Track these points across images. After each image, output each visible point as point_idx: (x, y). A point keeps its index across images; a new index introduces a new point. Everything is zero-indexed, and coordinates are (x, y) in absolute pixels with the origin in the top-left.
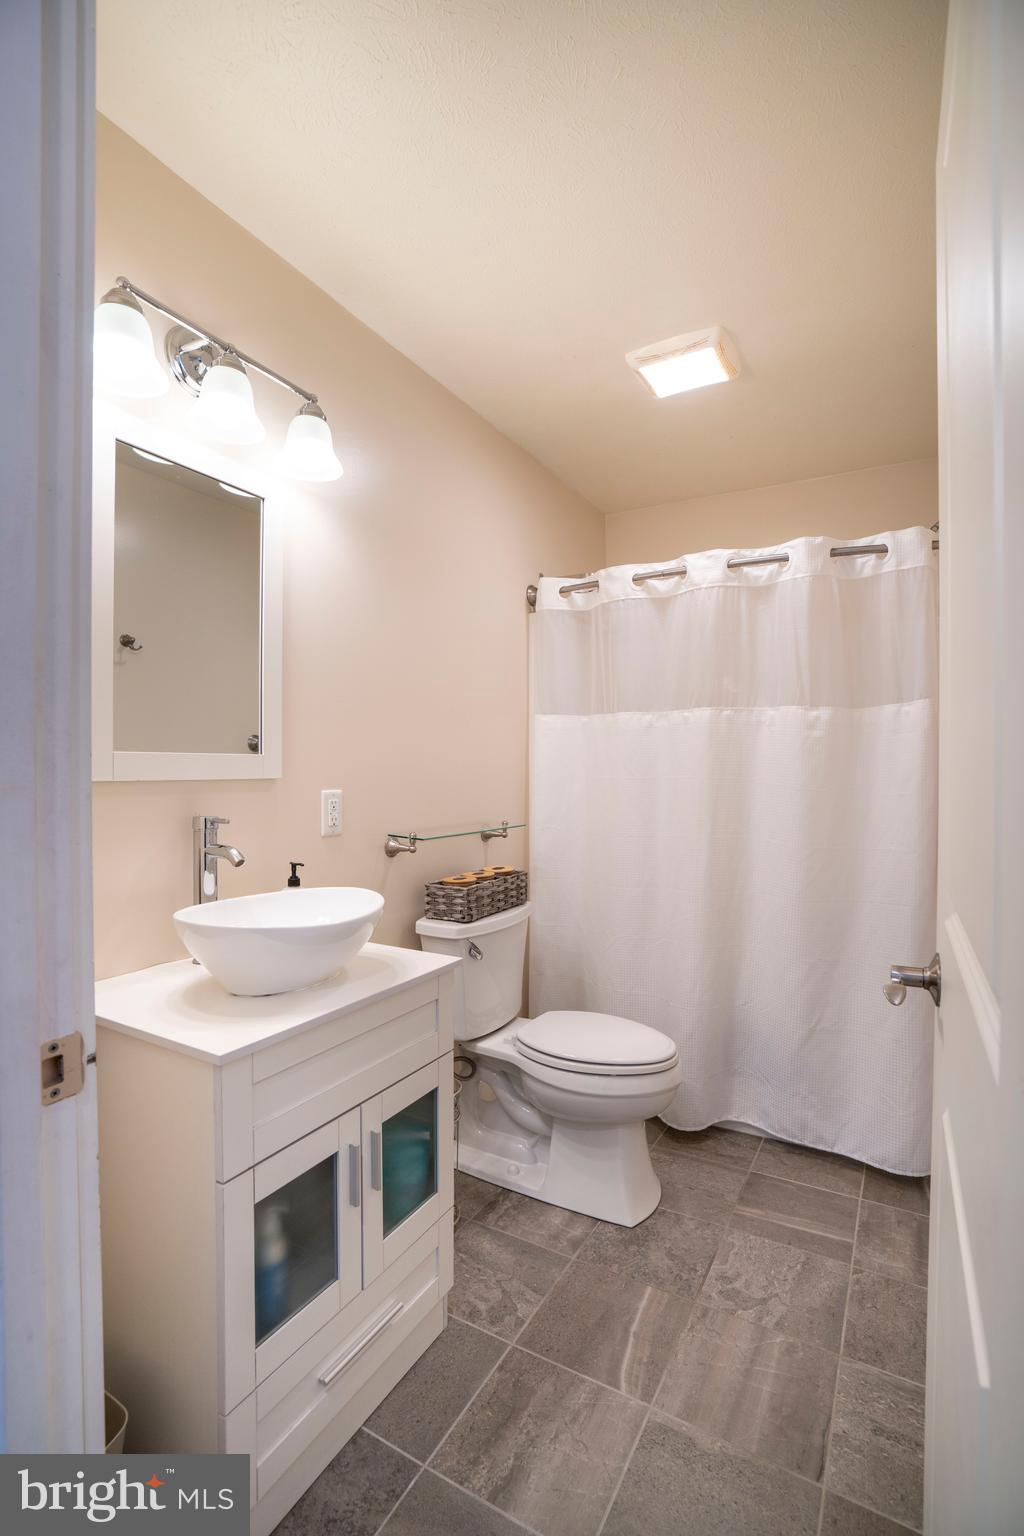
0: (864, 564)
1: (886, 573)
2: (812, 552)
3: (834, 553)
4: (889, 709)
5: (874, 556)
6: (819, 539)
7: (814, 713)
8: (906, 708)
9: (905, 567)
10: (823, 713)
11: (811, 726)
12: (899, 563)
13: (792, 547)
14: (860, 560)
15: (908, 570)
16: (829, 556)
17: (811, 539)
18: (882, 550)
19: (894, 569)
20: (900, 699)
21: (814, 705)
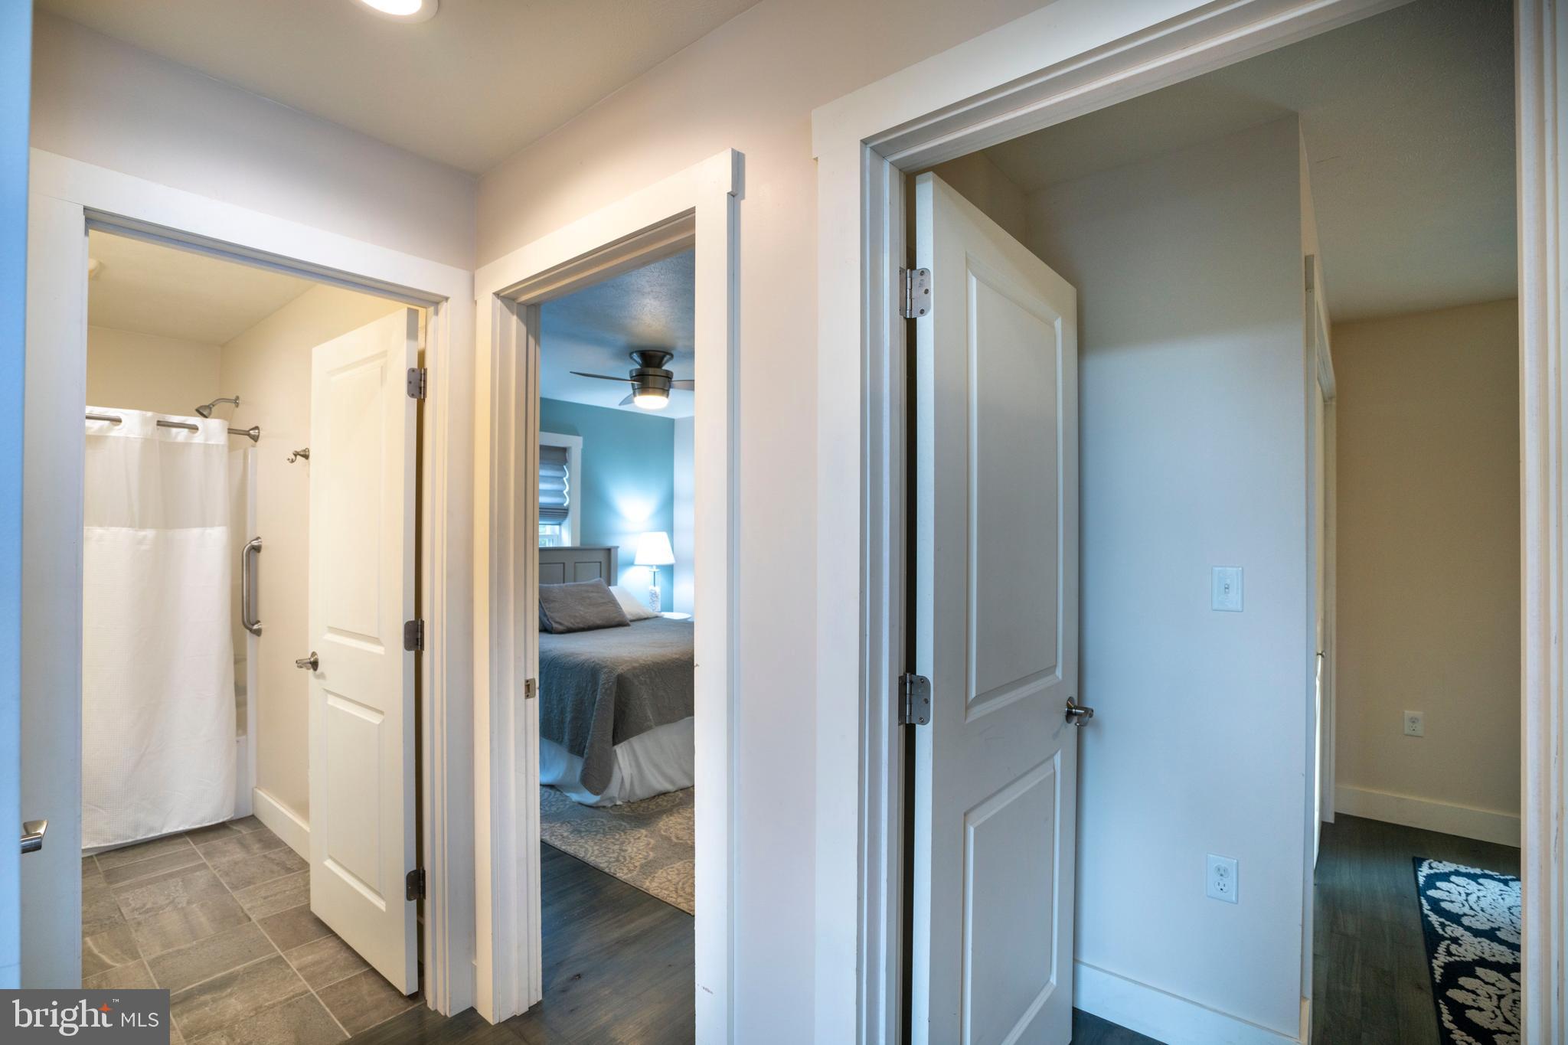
0: (178, 433)
1: (195, 443)
2: (145, 422)
3: (160, 423)
4: (196, 532)
5: (186, 430)
6: (150, 414)
7: (142, 533)
8: (209, 531)
9: (209, 443)
10: (150, 533)
11: (140, 542)
12: (207, 439)
13: (126, 414)
14: (174, 430)
15: (213, 445)
16: (156, 426)
17: (144, 412)
18: (194, 428)
19: (202, 442)
20: (204, 524)
21: (142, 526)
